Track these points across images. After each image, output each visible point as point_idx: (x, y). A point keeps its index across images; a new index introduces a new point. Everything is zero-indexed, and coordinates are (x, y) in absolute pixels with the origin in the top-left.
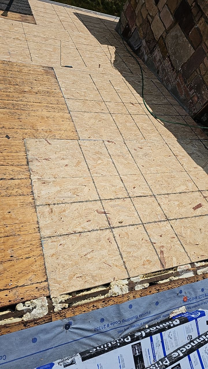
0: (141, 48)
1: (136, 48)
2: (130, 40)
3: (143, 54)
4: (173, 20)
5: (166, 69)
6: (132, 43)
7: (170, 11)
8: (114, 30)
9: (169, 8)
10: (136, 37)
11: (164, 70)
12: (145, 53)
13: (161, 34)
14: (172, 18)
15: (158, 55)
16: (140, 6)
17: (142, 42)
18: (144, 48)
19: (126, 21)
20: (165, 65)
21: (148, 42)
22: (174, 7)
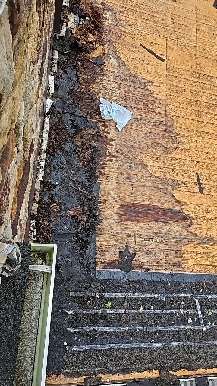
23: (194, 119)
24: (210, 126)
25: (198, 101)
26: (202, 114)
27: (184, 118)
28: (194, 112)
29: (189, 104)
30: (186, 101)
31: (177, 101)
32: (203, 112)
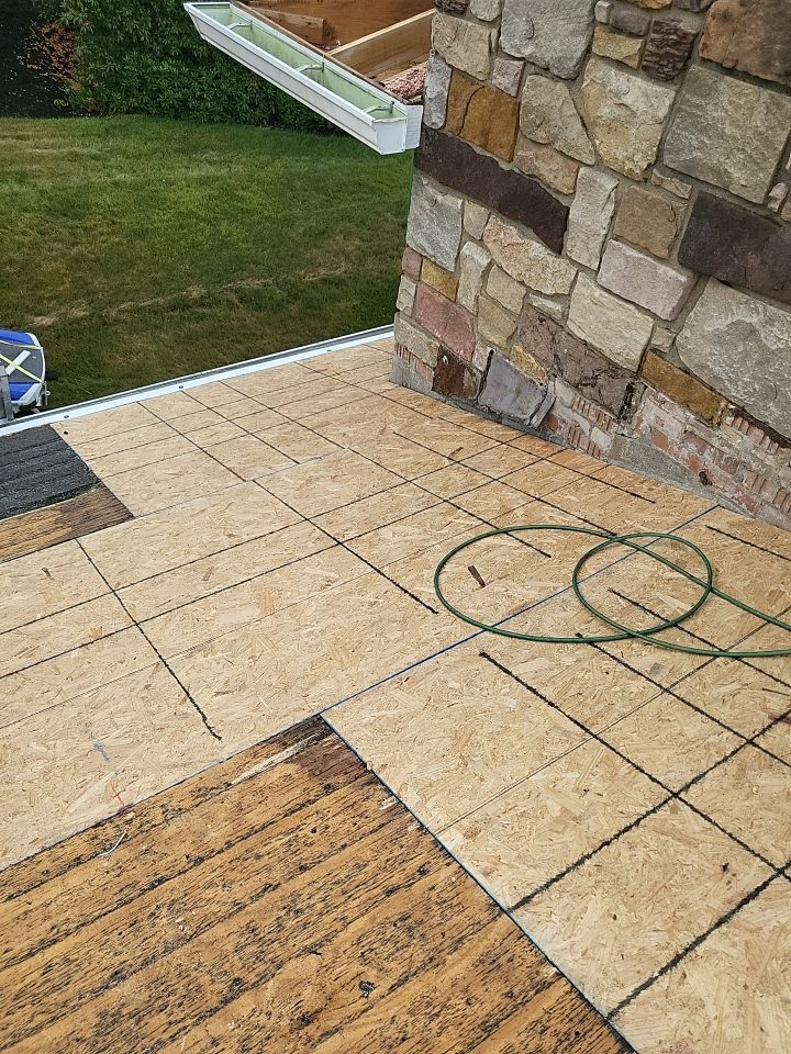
0: (556, 413)
1: (532, 417)
2: (486, 398)
3: (575, 431)
4: (683, 279)
5: (748, 458)
6: (501, 406)
7: (649, 254)
8: (389, 386)
9: (634, 246)
10: (512, 383)
11: (733, 465)
12: (585, 425)
13: (644, 341)
14: (672, 273)
15: (667, 418)
16: (475, 280)
17: (550, 390)
18: (571, 407)
19: (430, 343)
20: (730, 446)
21: (586, 385)
22: (663, 233)
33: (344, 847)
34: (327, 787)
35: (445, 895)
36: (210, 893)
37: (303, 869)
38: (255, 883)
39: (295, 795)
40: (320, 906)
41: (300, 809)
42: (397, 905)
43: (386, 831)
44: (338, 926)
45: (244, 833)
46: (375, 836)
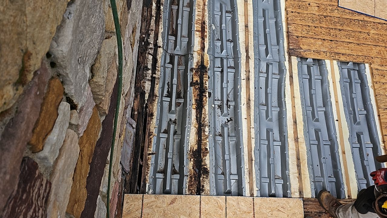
23: (326, 38)
24: (346, 45)
25: (327, 16)
26: (334, 32)
27: (312, 38)
28: (324, 30)
29: (316, 20)
30: (313, 18)
31: (302, 18)
32: (336, 29)
33: (301, 25)
34: (297, 38)
35: (292, 7)
36: (324, 33)
37: (309, 26)
38: (317, 29)
39: (304, 40)
40: (309, 19)
41: (304, 37)
42: (299, 11)
43: (293, 22)
44: (308, 14)
45: (315, 39)
46: (295, 23)
